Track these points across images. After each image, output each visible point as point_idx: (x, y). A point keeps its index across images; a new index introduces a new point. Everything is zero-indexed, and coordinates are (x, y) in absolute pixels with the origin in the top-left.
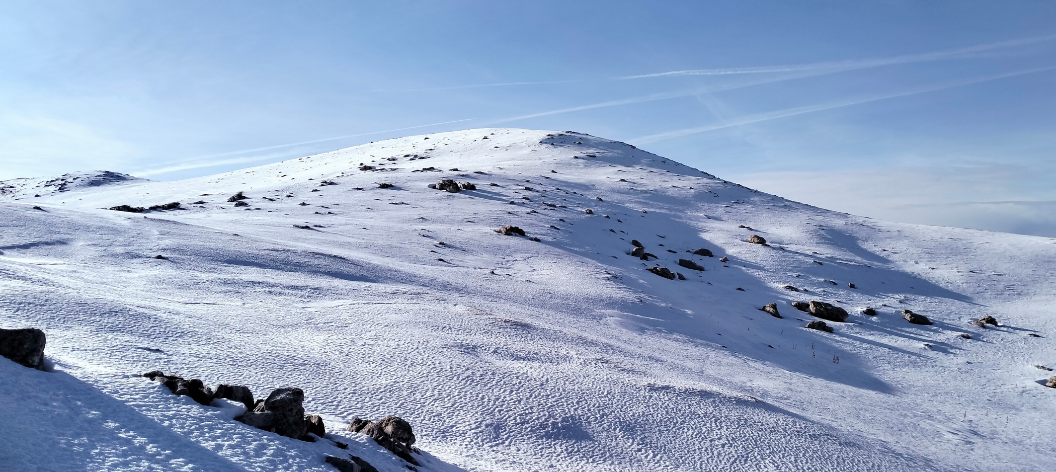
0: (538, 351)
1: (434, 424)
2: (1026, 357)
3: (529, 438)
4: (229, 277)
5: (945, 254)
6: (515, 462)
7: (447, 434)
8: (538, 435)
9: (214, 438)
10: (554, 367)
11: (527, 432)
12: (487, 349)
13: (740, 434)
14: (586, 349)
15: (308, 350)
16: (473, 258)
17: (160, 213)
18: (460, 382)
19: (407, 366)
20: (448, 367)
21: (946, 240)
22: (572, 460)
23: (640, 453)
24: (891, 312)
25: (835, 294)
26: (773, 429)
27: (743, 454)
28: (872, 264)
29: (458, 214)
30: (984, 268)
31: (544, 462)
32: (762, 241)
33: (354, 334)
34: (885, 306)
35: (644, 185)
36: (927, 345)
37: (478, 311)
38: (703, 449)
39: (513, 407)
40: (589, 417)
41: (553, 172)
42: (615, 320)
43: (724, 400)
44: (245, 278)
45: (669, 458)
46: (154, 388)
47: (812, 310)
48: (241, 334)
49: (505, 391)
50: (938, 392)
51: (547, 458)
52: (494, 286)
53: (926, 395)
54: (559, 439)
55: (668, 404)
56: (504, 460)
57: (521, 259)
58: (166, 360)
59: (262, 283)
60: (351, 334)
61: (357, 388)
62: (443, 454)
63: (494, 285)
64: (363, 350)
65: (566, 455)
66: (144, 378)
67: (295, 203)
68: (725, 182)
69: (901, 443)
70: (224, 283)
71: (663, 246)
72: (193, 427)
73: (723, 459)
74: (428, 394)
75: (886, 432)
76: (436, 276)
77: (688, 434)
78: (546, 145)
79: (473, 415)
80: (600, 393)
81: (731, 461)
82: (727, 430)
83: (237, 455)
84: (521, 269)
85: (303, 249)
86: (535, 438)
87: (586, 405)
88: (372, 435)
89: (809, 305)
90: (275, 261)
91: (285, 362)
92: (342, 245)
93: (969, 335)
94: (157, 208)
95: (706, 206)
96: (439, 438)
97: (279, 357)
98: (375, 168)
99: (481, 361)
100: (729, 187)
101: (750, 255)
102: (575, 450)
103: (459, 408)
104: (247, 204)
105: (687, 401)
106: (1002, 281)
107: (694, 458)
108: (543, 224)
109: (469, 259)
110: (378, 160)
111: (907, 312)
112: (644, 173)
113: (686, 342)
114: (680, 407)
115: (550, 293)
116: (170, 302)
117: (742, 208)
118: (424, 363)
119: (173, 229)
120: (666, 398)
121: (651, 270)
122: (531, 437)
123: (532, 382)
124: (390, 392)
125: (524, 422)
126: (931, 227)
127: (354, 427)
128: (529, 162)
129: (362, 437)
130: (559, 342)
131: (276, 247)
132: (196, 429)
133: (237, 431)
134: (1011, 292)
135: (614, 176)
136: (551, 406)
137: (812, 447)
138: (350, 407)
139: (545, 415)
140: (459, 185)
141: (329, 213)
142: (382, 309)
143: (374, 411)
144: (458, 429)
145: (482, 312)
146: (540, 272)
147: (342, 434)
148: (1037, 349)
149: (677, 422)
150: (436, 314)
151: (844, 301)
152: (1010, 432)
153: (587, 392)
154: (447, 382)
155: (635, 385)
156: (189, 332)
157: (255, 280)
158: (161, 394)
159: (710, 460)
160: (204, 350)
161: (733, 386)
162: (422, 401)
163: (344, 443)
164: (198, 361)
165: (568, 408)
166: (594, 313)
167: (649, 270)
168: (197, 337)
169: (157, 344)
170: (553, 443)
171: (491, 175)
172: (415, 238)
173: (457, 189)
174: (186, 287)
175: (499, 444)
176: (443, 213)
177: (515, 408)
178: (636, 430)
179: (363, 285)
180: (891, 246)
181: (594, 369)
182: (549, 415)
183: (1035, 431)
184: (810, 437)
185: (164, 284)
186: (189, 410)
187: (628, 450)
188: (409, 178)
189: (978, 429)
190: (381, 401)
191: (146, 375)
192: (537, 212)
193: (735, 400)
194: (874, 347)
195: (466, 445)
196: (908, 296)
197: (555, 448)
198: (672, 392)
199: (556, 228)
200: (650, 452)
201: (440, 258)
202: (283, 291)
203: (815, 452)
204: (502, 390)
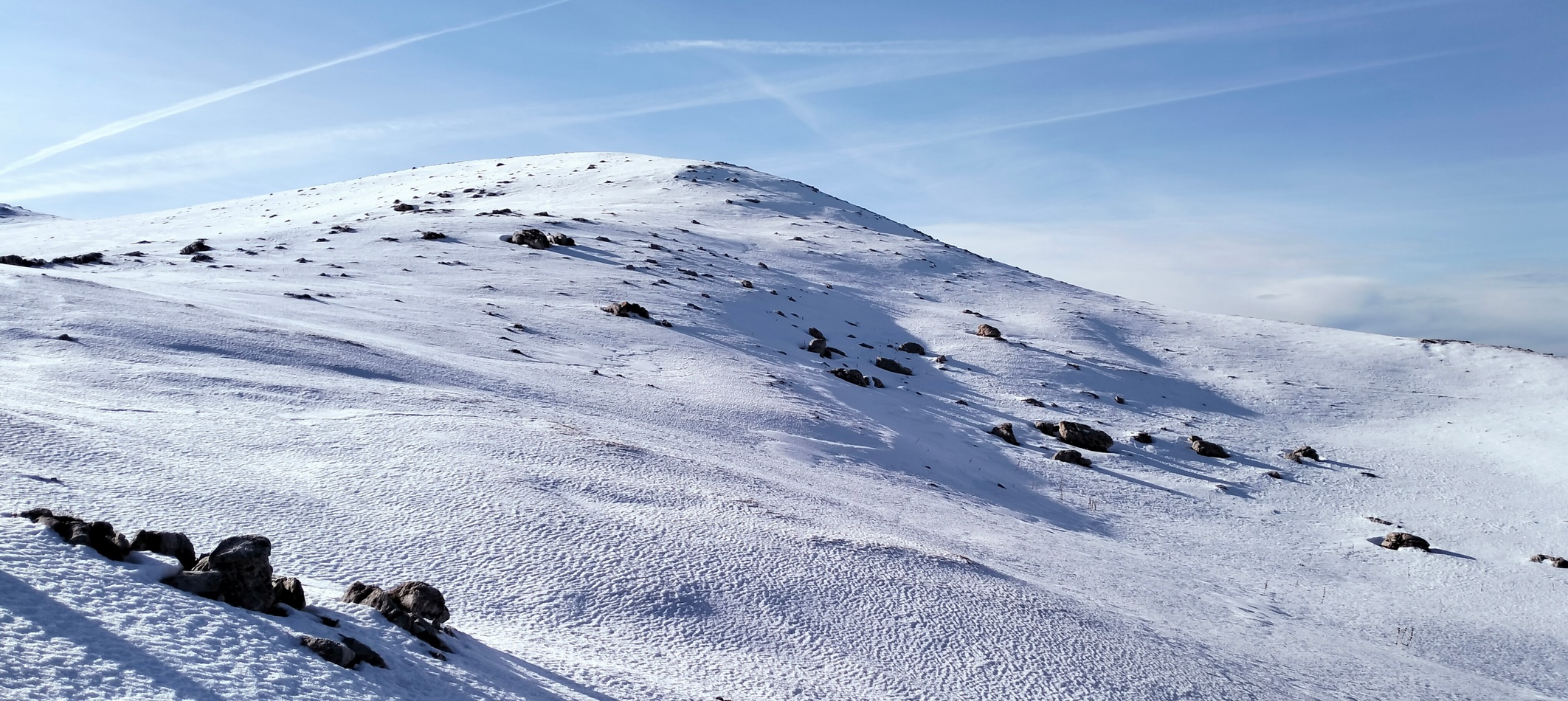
0: (654, 490)
1: (485, 594)
2: (1356, 505)
3: (628, 615)
4: (176, 370)
5: (1251, 357)
6: (603, 648)
7: (504, 609)
8: (643, 611)
9: (125, 608)
10: (676, 513)
11: (627, 607)
12: (577, 486)
13: (939, 609)
14: (728, 487)
15: (296, 483)
16: (566, 349)
17: (70, 268)
18: (530, 534)
19: (449, 510)
20: (514, 511)
21: (1253, 336)
22: (691, 646)
23: (792, 636)
24: (1173, 439)
25: (1095, 412)
26: (987, 603)
27: (941, 637)
28: (1149, 370)
29: (545, 282)
30: (1304, 378)
31: (649, 648)
32: (995, 334)
33: (370, 460)
34: (1165, 429)
35: (832, 247)
36: (1221, 487)
37: (568, 429)
38: (884, 630)
39: (609, 570)
40: (721, 584)
41: (695, 222)
42: (778, 445)
43: (922, 560)
44: (201, 372)
45: (833, 642)
46: (35, 533)
47: (1062, 433)
48: (190, 458)
49: (598, 546)
50: (1232, 553)
51: (654, 644)
52: (596, 392)
53: (1215, 557)
54: (673, 616)
55: (840, 567)
56: (588, 646)
57: (641, 353)
58: (67, 495)
59: (229, 380)
60: (365, 461)
61: (369, 540)
62: (494, 637)
63: (598, 392)
64: (383, 484)
65: (683, 639)
66: (21, 519)
67: (289, 260)
68: (947, 246)
69: (1171, 623)
70: (167, 379)
71: (854, 337)
72: (93, 592)
73: (912, 644)
74: (480, 550)
75: (1152, 607)
76: (506, 376)
77: (864, 608)
78: (684, 182)
79: (547, 582)
80: (742, 550)
81: (923, 646)
82: (921, 603)
83: (159, 632)
84: (640, 367)
85: (297, 330)
86: (638, 614)
87: (719, 567)
88: (379, 607)
89: (1058, 427)
90: (252, 347)
91: (257, 500)
92: (360, 325)
93: (1279, 472)
94: (66, 262)
95: (918, 280)
96: (491, 615)
97: (248, 494)
98: (418, 207)
99: (565, 503)
100: (950, 252)
101: (978, 354)
102: (697, 632)
103: (525, 571)
104: (211, 259)
105: (868, 561)
106: (1328, 397)
107: (870, 642)
108: (676, 301)
109: (562, 352)
110: (423, 195)
111: (1195, 438)
112: (830, 230)
113: (879, 478)
114: (856, 570)
115: (682, 405)
116: (79, 406)
117: (968, 284)
118: (477, 505)
119: (89, 294)
120: (838, 558)
121: (835, 373)
122: (633, 614)
123: (641, 535)
124: (421, 546)
125: (624, 591)
126: (1233, 318)
127: (353, 595)
128: (658, 206)
129: (364, 610)
130: (688, 476)
131: (254, 325)
132: (98, 594)
133: (162, 598)
134: (1340, 413)
135: (785, 232)
136: (665, 569)
137: (1041, 628)
138: (356, 568)
139: (655, 582)
140: (548, 237)
141: (344, 275)
142: (418, 423)
143: (394, 575)
144: (522, 602)
145: (574, 430)
146: (669, 373)
147: (332, 606)
148: (1372, 493)
149: (850, 592)
150: (502, 432)
151: (1108, 422)
152: (1327, 611)
153: (723, 548)
154: (509, 534)
155: (794, 539)
156: (106, 454)
157: (218, 377)
158: (46, 543)
159: (893, 647)
160: (128, 481)
161: (940, 541)
162: (470, 560)
163: (334, 618)
164: (118, 497)
165: (692, 572)
166: (746, 435)
167: (832, 372)
168: (118, 460)
169: (54, 472)
170: (664, 622)
171: (599, 223)
172: (478, 317)
173: (545, 244)
174: (105, 385)
175: (583, 623)
176: (521, 280)
177: (611, 572)
178: (790, 603)
179: (391, 386)
180: (1177, 344)
181: (736, 516)
182: (663, 581)
183: (1361, 609)
184: (1040, 614)
185: (70, 379)
186: (88, 567)
187: (776, 631)
188: (470, 225)
189: (1282, 606)
190: (405, 561)
191: (24, 515)
192: (668, 283)
193: (938, 561)
194: (1147, 488)
195: (533, 625)
196: (1198, 416)
197: (667, 629)
198: (848, 549)
199: (696, 308)
200: (807, 633)
201: (515, 348)
202: (262, 393)
203: (1043, 635)
204: (594, 546)
